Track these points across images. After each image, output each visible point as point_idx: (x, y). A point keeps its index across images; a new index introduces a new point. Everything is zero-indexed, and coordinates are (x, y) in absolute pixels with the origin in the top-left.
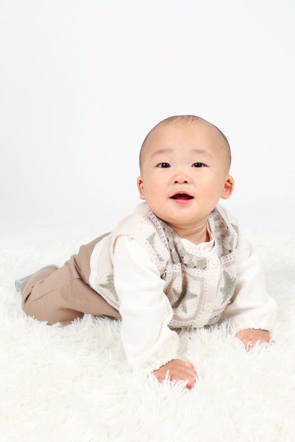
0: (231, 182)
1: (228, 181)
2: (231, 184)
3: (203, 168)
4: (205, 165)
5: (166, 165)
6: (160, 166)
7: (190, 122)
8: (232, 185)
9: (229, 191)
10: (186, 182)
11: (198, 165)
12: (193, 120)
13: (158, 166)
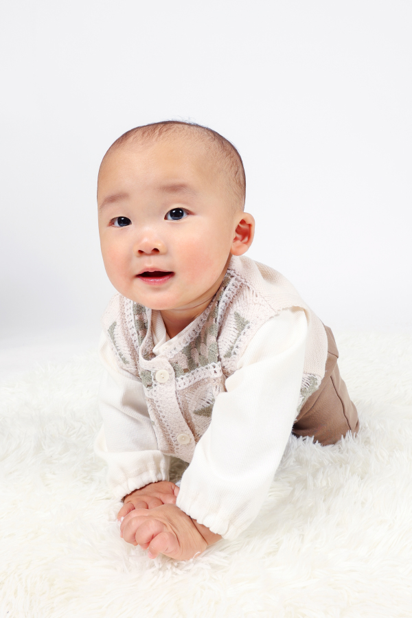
0: (249, 221)
1: (243, 222)
2: (250, 225)
3: (186, 219)
4: (189, 213)
5: (124, 221)
6: (116, 223)
7: (154, 140)
8: (252, 228)
9: (246, 239)
10: (156, 250)
11: (177, 214)
12: (160, 133)
13: (112, 223)
